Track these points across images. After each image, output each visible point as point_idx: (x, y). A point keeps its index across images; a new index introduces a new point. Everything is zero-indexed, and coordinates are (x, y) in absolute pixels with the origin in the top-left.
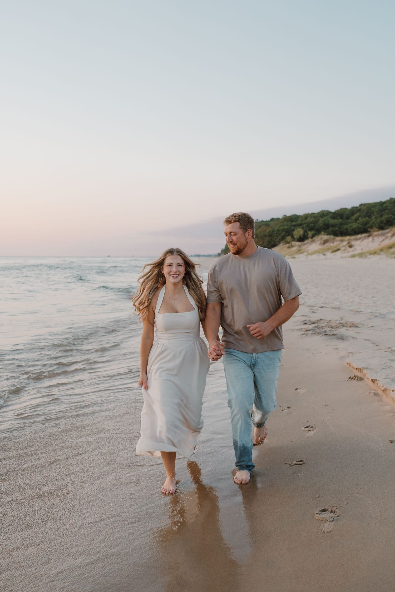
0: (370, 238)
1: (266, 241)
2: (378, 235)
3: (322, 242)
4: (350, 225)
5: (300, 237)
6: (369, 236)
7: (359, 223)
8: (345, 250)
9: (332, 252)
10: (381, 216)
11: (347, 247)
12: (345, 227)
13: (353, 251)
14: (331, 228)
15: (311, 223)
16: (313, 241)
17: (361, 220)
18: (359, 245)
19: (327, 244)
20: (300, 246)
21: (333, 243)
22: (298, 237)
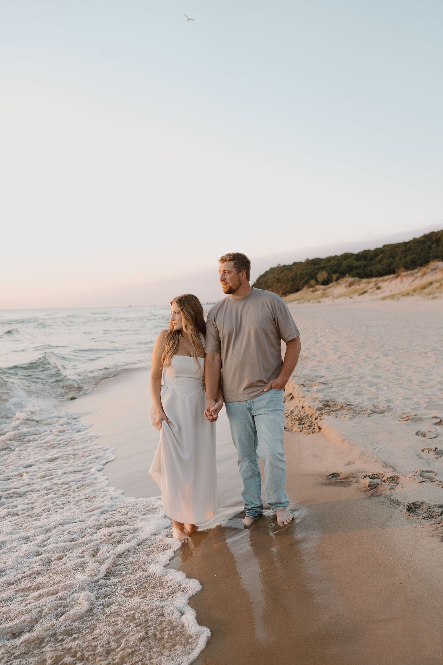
0: (399, 279)
1: (289, 286)
2: (406, 276)
3: (348, 284)
4: (374, 266)
5: (324, 280)
6: (397, 277)
7: (383, 265)
8: (372, 292)
9: (359, 295)
10: (405, 257)
11: (375, 289)
12: (370, 269)
13: (381, 293)
14: (354, 271)
15: (335, 266)
16: (339, 284)
17: (385, 261)
18: (388, 286)
19: (353, 287)
20: (325, 290)
21: (359, 285)
22: (322, 280)
